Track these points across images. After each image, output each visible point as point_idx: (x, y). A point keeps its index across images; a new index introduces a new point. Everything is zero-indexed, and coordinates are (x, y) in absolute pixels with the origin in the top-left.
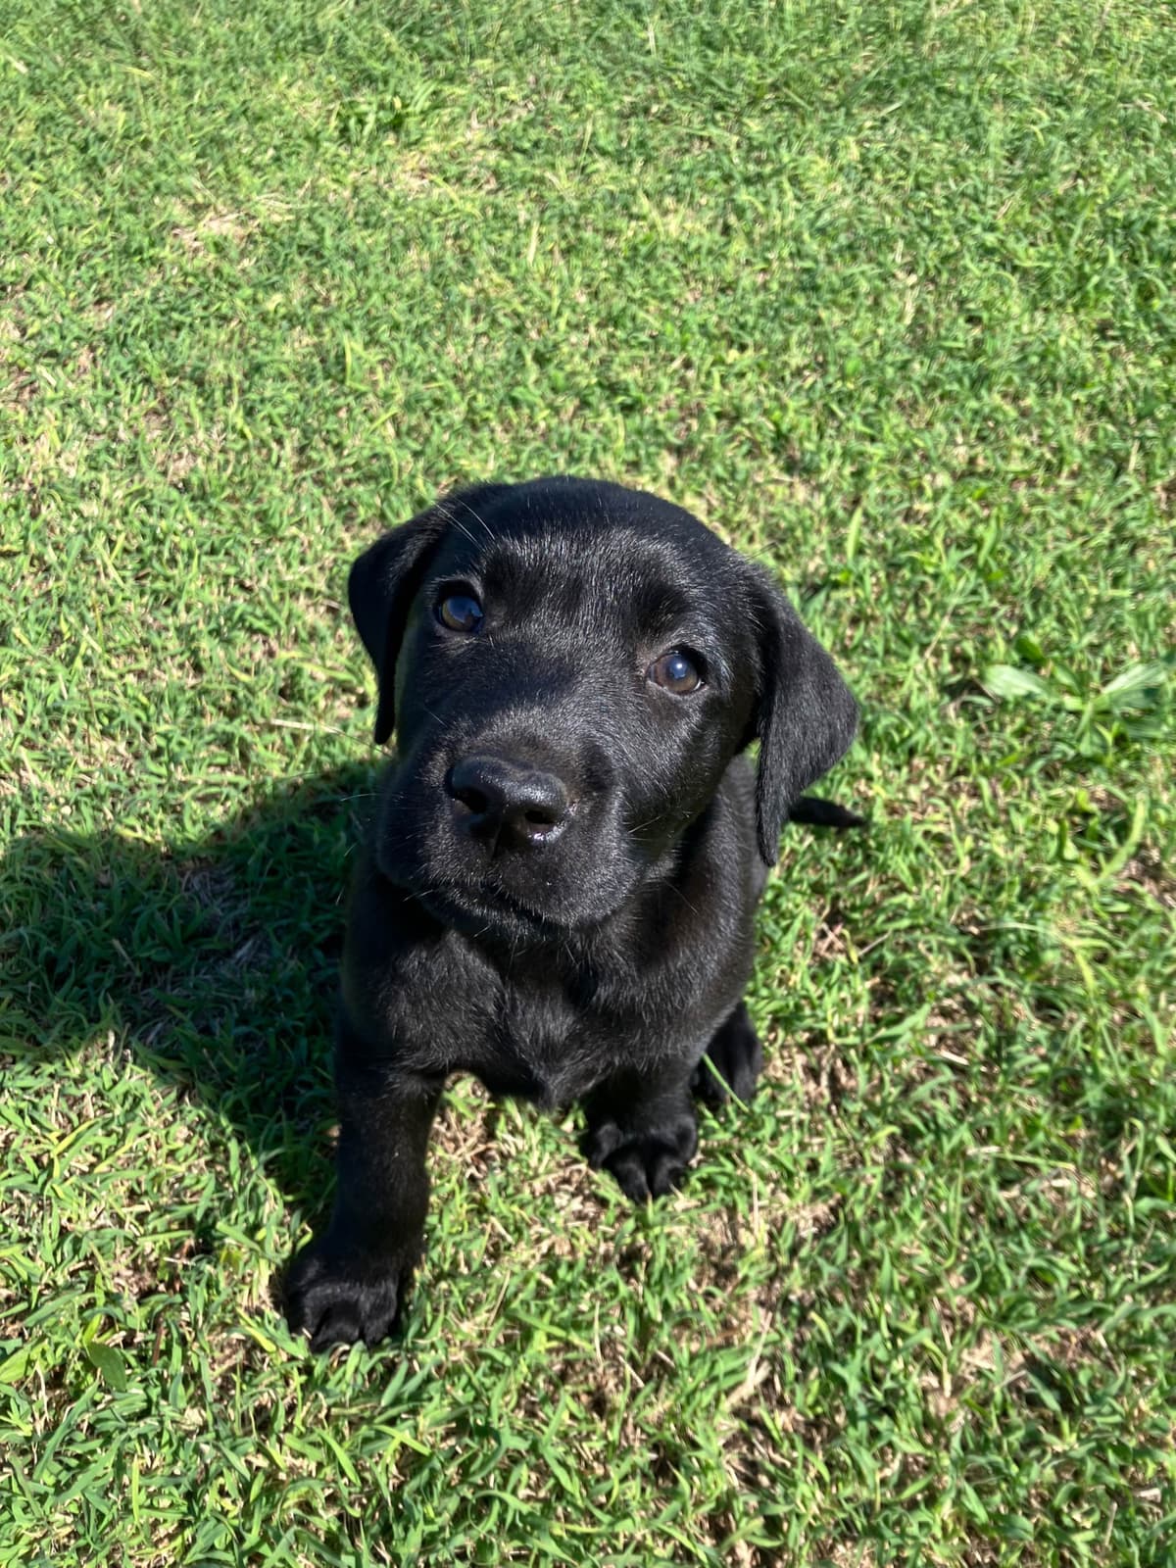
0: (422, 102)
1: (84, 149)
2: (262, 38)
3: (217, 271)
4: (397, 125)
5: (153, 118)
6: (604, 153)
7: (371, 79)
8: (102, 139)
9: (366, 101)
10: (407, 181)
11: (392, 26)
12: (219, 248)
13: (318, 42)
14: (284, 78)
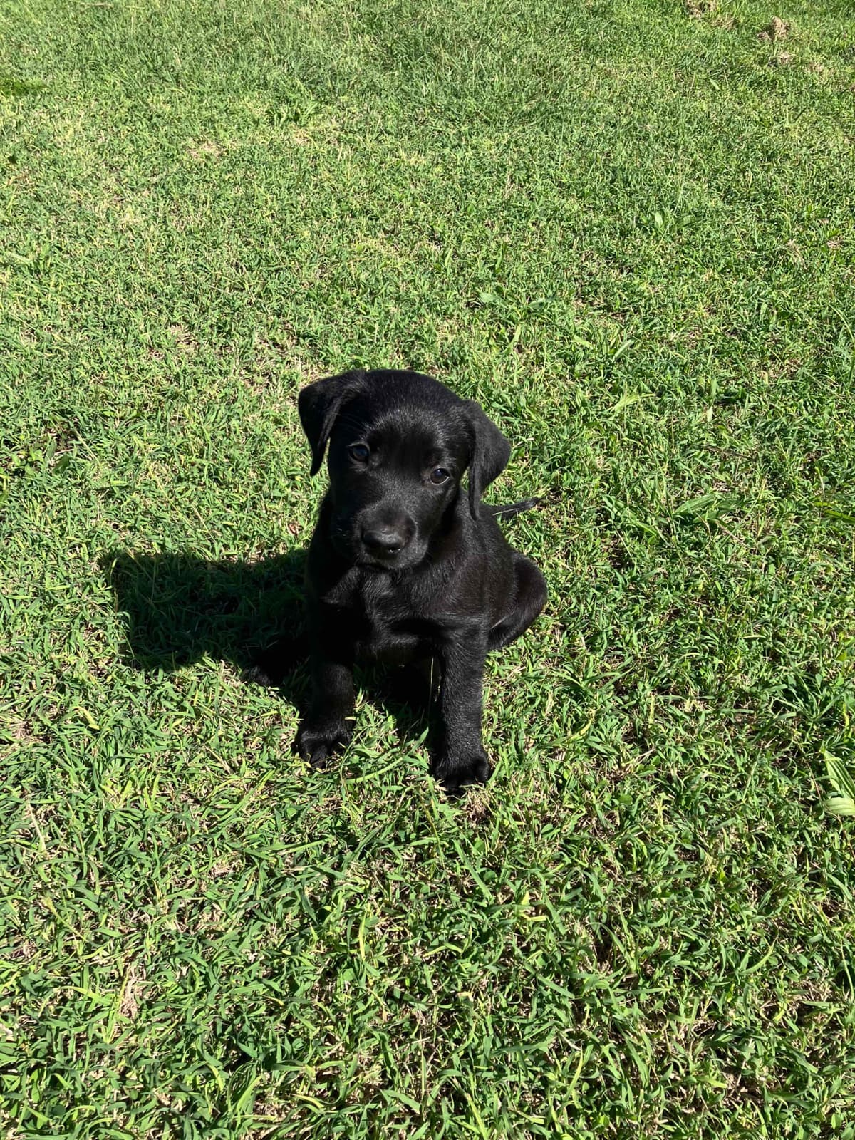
0: (310, 110)
1: (150, 119)
2: (239, 82)
3: (206, 165)
4: (296, 118)
5: (182, 109)
6: (389, 133)
7: (288, 101)
8: (159, 116)
9: (284, 109)
10: (297, 140)
11: (303, 80)
12: (208, 158)
13: (266, 85)
14: (247, 98)
